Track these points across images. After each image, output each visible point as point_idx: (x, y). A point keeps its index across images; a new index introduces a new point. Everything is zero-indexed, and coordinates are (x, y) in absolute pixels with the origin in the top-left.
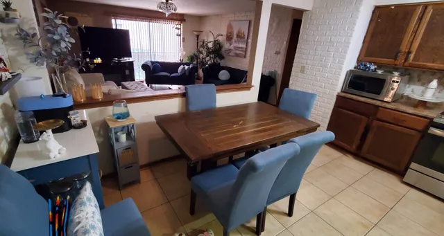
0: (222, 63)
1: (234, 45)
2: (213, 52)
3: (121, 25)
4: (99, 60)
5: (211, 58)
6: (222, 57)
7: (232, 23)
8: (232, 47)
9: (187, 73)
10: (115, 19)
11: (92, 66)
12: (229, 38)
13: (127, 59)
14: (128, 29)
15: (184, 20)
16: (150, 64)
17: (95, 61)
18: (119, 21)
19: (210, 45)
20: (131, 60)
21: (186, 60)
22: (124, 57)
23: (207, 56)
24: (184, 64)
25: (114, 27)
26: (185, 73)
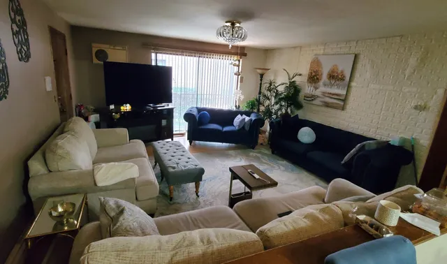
0: (301, 114)
1: (322, 89)
2: (286, 98)
3: (162, 61)
4: (127, 108)
5: (281, 106)
6: (299, 106)
7: (320, 58)
8: (318, 93)
9: (247, 128)
10: (156, 53)
11: (118, 116)
12: (314, 78)
13: (165, 106)
14: (170, 66)
15: (245, 55)
16: (195, 112)
17: (122, 108)
18: (160, 56)
19: (281, 89)
20: (171, 106)
21: (244, 108)
22: (162, 103)
23: (276, 103)
24: (242, 113)
25: (153, 64)
26: (243, 127)
